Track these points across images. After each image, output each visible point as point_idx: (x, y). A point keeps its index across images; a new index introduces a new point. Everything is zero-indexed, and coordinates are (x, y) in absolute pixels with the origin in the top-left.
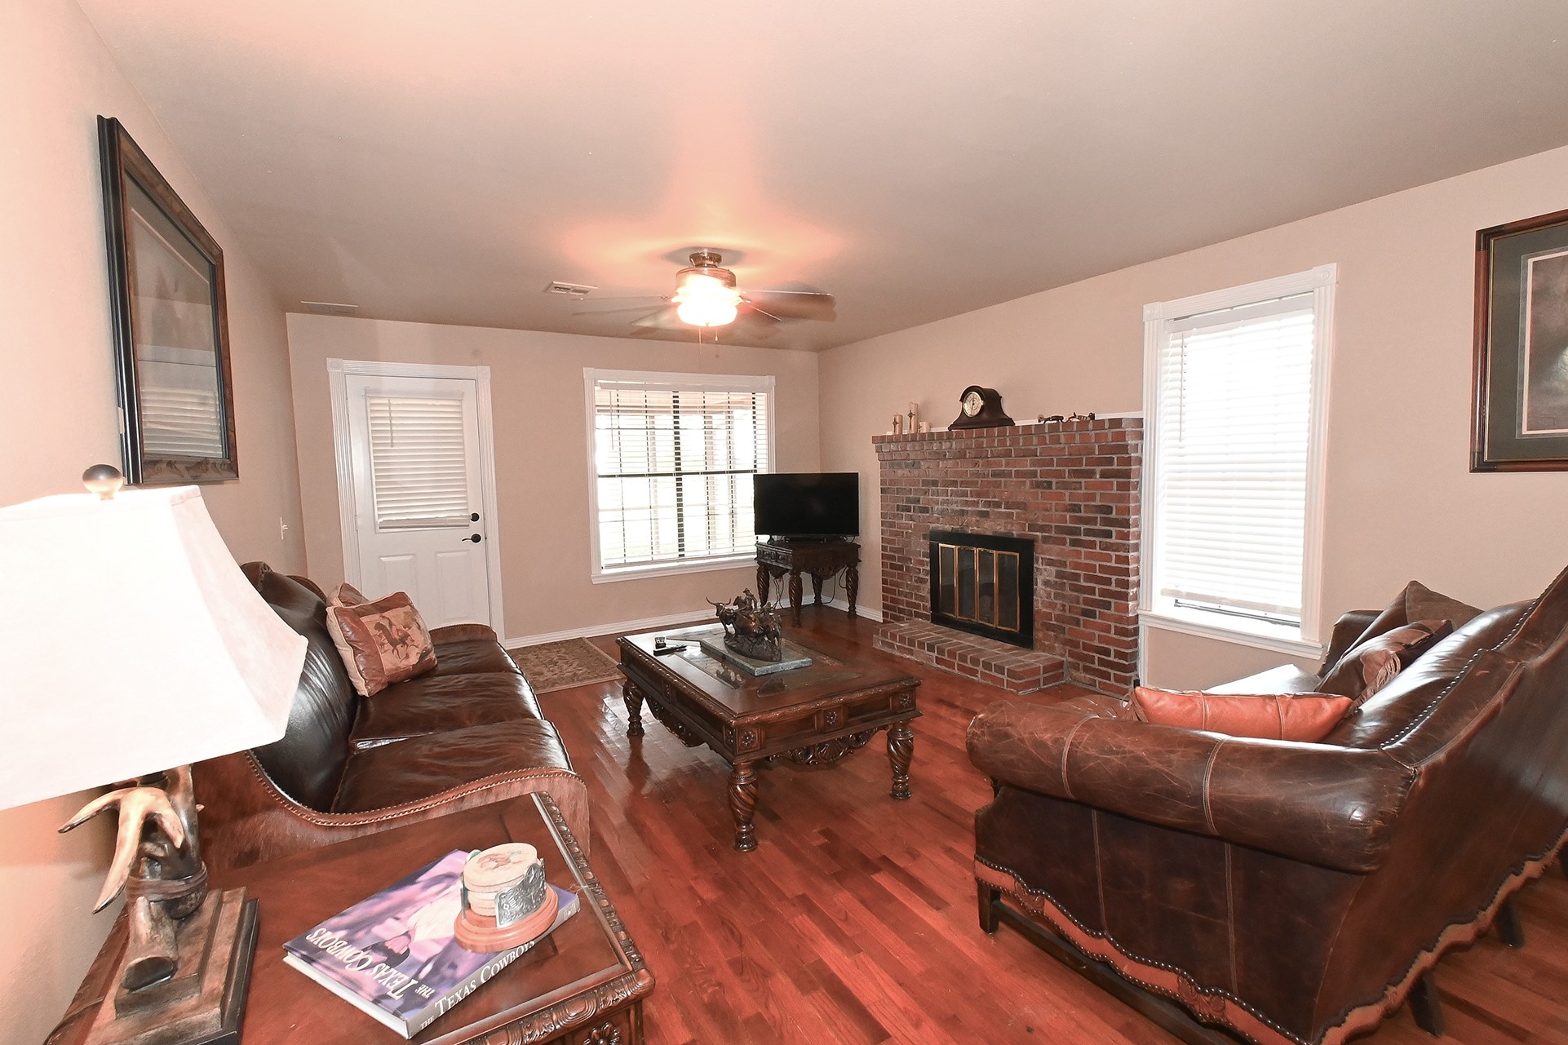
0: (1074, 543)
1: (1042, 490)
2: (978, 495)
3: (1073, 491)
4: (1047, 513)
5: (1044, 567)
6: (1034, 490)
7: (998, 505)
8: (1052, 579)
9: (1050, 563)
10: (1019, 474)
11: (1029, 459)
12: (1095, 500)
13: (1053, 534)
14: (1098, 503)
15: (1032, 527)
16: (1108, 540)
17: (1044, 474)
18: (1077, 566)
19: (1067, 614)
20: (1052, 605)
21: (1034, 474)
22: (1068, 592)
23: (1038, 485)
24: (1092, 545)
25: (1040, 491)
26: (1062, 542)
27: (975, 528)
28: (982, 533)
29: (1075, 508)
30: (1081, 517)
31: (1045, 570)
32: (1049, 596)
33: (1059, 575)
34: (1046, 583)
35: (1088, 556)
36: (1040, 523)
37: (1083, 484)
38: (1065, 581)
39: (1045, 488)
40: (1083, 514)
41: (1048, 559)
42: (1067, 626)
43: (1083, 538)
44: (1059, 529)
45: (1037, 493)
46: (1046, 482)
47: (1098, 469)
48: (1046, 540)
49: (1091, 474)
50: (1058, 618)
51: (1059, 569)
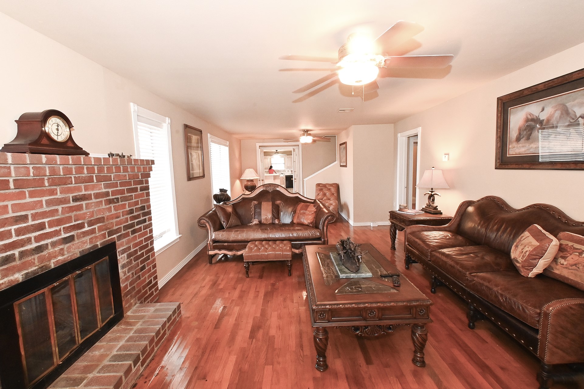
0: (134, 232)
1: (114, 205)
2: (59, 222)
3: (129, 202)
4: (118, 219)
5: (121, 256)
6: (108, 206)
7: (81, 226)
8: (126, 261)
9: (124, 251)
10: (97, 196)
11: (102, 183)
12: (138, 205)
13: (123, 232)
14: (140, 206)
15: (110, 234)
16: (146, 224)
17: (114, 193)
18: (135, 245)
19: (135, 277)
20: (127, 279)
21: (107, 194)
22: (134, 263)
23: (110, 202)
24: (140, 229)
25: (112, 205)
26: (127, 235)
27: (60, 258)
28: (69, 259)
29: (131, 212)
30: (135, 216)
31: (121, 258)
32: (125, 273)
33: (129, 256)
34: (124, 266)
35: (140, 236)
36: (115, 228)
37: (133, 195)
38: (131, 258)
39: (116, 203)
40: (135, 214)
41: (123, 249)
42: (135, 285)
43: (137, 227)
44: (126, 228)
45: (111, 207)
46: (115, 198)
47: (139, 186)
48: (119, 238)
49: (135, 190)
50: (131, 284)
51: (128, 252)
